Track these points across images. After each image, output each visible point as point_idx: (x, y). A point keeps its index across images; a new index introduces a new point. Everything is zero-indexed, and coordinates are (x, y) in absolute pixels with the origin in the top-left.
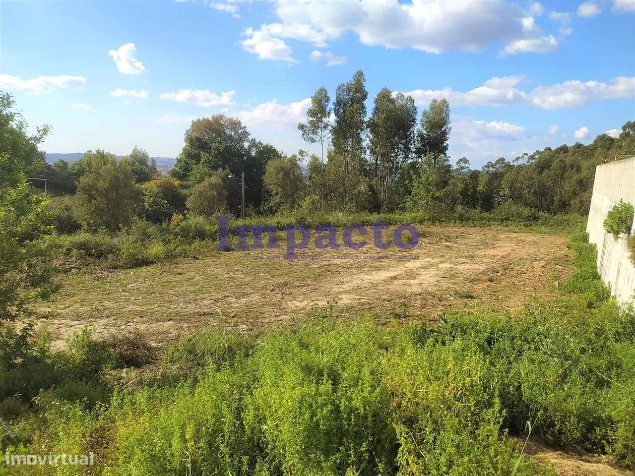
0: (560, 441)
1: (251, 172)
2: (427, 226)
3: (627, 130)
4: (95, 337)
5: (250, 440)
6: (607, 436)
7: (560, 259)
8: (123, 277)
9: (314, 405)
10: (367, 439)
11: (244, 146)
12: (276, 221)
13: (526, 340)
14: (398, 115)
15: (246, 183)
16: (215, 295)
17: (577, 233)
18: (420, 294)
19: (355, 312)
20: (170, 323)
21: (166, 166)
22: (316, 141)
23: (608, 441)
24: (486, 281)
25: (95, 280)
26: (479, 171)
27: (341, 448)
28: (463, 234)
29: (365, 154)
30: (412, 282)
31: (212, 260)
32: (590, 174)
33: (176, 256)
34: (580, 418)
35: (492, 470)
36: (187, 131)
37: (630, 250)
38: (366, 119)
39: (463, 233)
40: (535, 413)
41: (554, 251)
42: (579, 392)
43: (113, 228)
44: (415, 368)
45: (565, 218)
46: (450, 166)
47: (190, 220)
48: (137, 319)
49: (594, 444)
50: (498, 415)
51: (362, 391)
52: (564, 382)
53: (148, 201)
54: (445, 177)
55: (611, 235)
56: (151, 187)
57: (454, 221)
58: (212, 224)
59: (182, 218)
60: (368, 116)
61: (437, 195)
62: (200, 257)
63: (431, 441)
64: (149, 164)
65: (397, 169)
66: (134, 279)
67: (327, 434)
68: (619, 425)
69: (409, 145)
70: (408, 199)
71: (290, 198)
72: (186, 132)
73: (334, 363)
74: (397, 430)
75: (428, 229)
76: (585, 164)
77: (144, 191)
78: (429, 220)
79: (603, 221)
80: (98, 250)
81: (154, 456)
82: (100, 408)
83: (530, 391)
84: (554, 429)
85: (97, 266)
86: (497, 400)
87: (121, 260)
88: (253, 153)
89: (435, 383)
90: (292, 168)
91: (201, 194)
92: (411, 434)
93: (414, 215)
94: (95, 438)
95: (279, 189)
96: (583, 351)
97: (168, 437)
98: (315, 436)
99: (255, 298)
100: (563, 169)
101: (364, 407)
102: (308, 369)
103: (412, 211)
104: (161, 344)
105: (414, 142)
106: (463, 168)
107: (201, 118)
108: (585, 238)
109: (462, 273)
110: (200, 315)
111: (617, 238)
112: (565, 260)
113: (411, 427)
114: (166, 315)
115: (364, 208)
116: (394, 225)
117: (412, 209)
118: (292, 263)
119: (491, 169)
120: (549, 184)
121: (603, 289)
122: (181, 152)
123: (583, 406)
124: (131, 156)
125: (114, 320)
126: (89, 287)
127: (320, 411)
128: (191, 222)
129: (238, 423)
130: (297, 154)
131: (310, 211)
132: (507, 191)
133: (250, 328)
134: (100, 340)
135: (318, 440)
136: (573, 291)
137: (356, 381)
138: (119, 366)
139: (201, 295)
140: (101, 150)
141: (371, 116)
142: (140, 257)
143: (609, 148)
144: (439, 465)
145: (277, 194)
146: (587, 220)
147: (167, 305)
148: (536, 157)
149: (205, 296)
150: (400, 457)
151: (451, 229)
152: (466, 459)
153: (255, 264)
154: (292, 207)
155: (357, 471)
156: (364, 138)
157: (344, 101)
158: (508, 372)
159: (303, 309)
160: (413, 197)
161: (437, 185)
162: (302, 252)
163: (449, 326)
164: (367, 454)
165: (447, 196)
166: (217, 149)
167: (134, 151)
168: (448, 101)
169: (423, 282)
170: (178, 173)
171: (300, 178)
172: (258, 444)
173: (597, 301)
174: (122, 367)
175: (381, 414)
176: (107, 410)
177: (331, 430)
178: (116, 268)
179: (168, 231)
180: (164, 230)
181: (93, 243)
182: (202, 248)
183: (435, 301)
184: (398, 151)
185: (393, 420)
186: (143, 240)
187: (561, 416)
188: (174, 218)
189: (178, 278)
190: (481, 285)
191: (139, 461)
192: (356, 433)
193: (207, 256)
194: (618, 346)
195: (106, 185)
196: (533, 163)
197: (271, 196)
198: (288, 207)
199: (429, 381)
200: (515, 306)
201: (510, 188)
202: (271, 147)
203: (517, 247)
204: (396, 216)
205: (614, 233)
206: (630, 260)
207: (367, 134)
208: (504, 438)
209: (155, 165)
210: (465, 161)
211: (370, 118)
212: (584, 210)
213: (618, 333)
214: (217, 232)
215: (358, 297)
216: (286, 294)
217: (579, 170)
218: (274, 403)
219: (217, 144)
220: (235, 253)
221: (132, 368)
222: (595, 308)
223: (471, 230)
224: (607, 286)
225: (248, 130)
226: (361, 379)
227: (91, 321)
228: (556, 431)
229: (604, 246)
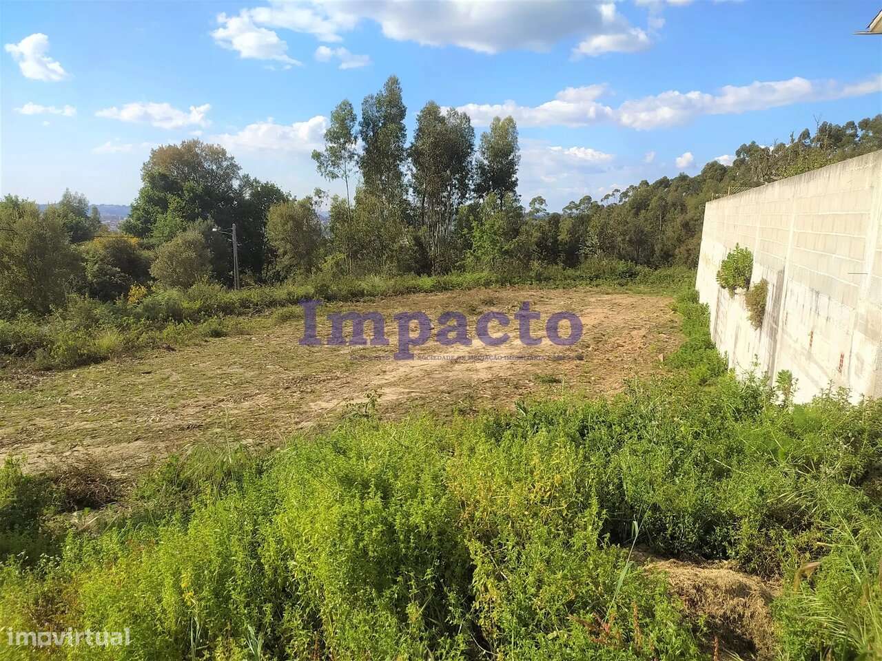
0: (673, 548)
1: (246, 223)
2: (495, 289)
3: (742, 156)
4: (25, 471)
5: (273, 583)
6: (728, 536)
7: (664, 326)
8: (61, 382)
9: (359, 527)
10: (431, 564)
11: (232, 186)
12: (286, 291)
13: (627, 428)
14: (449, 139)
15: (239, 238)
16: (203, 400)
17: (685, 292)
18: (490, 381)
19: (404, 411)
20: (138, 443)
21: (113, 218)
22: (338, 176)
23: (730, 543)
24: (573, 359)
25: (18, 387)
26: (559, 215)
27: (398, 579)
28: (542, 299)
29: (407, 194)
30: (479, 365)
31: (195, 350)
32: (699, 214)
33: (140, 348)
34: (696, 517)
35: (592, 586)
36: (144, 164)
37: (749, 308)
38: (407, 145)
39: (542, 297)
40: (641, 516)
41: (657, 316)
42: (694, 485)
43: (41, 312)
44: (489, 468)
45: (669, 272)
46: (521, 207)
47: (158, 294)
48: (87, 441)
49: (713, 548)
50: (596, 519)
51: (423, 503)
52: (675, 475)
53: (91, 269)
54: (515, 223)
55: (726, 292)
56: (93, 248)
57: (530, 282)
58: (192, 299)
59: (145, 292)
60: (409, 141)
61: (506, 248)
62: (177, 347)
63: (514, 558)
64: (90, 214)
65: (451, 214)
66: (78, 383)
67: (379, 563)
68: (742, 521)
69: (467, 181)
70: (468, 255)
71: (304, 258)
72: (143, 166)
73: (383, 471)
74: (471, 548)
75: (497, 294)
76: (691, 202)
77: (84, 255)
78: (497, 282)
79: (716, 273)
80: (19, 344)
81: (136, 616)
82: (46, 564)
83: (634, 488)
84: (665, 534)
85: (20, 368)
86: (594, 501)
87: (56, 356)
88: (247, 196)
89: (516, 486)
90: (304, 216)
91: (171, 256)
92: (488, 552)
93: (476, 275)
94: (43, 606)
95: (289, 246)
96: (697, 435)
97: (156, 588)
98: (362, 566)
99: (263, 400)
100: (664, 209)
101: (426, 523)
102: (347, 481)
103: (473, 270)
104: (126, 474)
105: (472, 177)
106: (538, 211)
107: (165, 145)
108: (694, 298)
109: (543, 350)
110: (183, 429)
111: (733, 294)
112: (671, 327)
113: (488, 543)
114: (130, 433)
115: (409, 269)
116: (451, 290)
117: (474, 267)
118: (313, 349)
119: (574, 210)
120: (648, 229)
121: (719, 360)
122: (138, 196)
123: (699, 502)
124: (62, 203)
125: (53, 443)
126: (10, 399)
127: (368, 534)
128: (160, 298)
129: (254, 562)
130: (312, 195)
131: (334, 275)
132: (595, 240)
133: (258, 441)
134: (34, 474)
135: (367, 572)
136: (682, 365)
137: (414, 492)
138: (67, 509)
139: (182, 401)
140: (13, 195)
141: (413, 141)
142: (85, 352)
143: (721, 180)
144: (526, 587)
145: (285, 253)
146: (696, 273)
147: (131, 418)
148: (630, 194)
149: (189, 402)
150: (476, 582)
151: (525, 293)
152: (560, 574)
153: (259, 353)
154: (309, 271)
155: (420, 607)
156: (405, 173)
157: (374, 119)
158: (605, 467)
159: (332, 410)
160: (474, 251)
161: (505, 234)
162: (326, 334)
163: (530, 416)
164: (433, 583)
165: (520, 247)
166: (192, 190)
167: (65, 196)
168: (514, 120)
169: (493, 365)
170: (135, 227)
171: (316, 231)
172: (284, 588)
173: (712, 376)
174: (71, 510)
175: (449, 530)
176: (58, 565)
177: (385, 557)
178: (48, 369)
179: (125, 312)
180: (118, 310)
181: (11, 333)
182: (179, 334)
183: (510, 389)
184: (451, 189)
185: (464, 537)
186: (87, 327)
187: (674, 516)
188: (132, 292)
189: (145, 379)
190: (568, 365)
191: (116, 624)
192: (417, 557)
193: (187, 346)
194: (738, 426)
195: (25, 247)
196: (626, 202)
197: (276, 256)
198: (302, 271)
199: (509, 483)
200: (612, 390)
201: (600, 234)
202: (273, 186)
203: (611, 313)
204: (453, 278)
205: (729, 288)
206: (750, 321)
207: (409, 166)
208: (605, 547)
209: (98, 216)
210: (541, 201)
211: (412, 143)
212: (692, 262)
213: (738, 411)
214: (199, 310)
215: (407, 390)
216: (307, 393)
217: (683, 209)
218: (304, 529)
219: (192, 182)
220: (229, 339)
221: (87, 509)
222: (709, 385)
223: (553, 293)
224: (723, 357)
225: (237, 161)
226: (421, 488)
227: (17, 448)
228: (668, 536)
229: (718, 305)
